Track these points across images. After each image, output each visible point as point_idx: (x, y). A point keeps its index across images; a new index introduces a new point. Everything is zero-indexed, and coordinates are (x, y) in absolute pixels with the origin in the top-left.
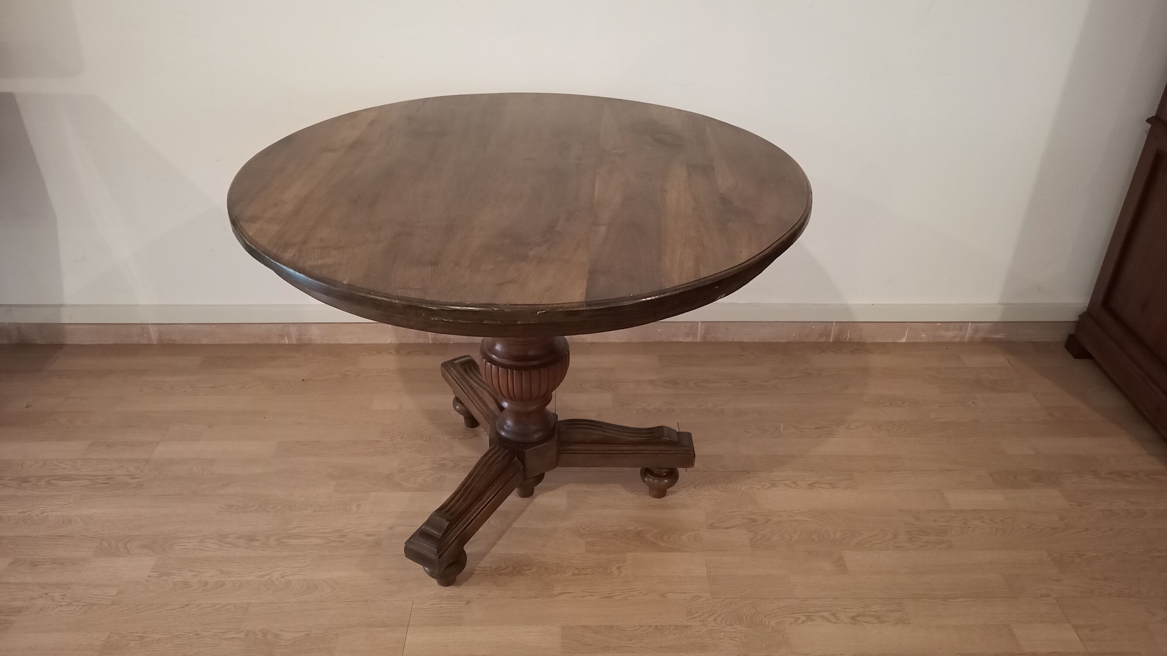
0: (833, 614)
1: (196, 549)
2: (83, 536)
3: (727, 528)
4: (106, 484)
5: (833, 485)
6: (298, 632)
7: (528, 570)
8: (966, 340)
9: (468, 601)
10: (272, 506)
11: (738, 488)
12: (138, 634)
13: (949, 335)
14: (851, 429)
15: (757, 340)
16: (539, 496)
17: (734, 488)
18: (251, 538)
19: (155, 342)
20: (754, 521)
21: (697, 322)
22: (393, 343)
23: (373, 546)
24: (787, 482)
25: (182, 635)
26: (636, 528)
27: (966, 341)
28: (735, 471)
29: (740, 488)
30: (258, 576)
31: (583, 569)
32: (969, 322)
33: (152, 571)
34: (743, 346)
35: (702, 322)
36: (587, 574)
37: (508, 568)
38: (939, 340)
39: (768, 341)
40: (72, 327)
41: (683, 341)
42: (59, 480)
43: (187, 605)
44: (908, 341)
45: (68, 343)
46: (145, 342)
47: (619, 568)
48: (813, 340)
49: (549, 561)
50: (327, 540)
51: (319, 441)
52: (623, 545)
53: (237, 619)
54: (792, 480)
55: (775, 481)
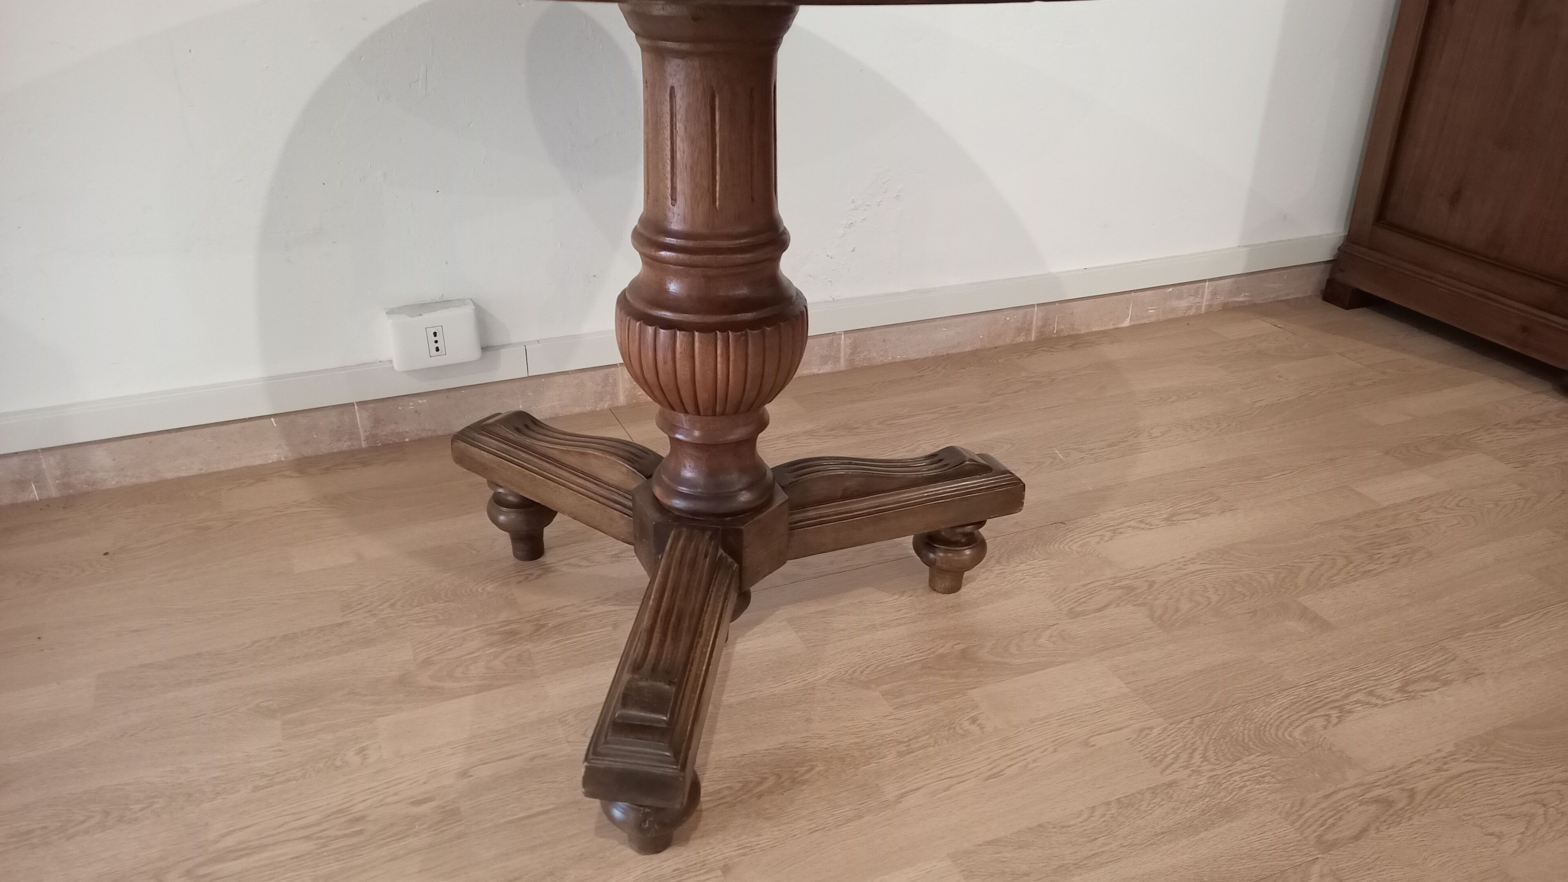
0: (1371, 693)
3: (1099, 610)
5: (1201, 513)
7: (808, 772)
8: (1204, 309)
9: (725, 866)
13: (1183, 305)
14: (1157, 438)
15: (930, 354)
16: (739, 640)
17: (1060, 550)
20: (1130, 589)
21: (840, 334)
22: (283, 459)
23: (441, 821)
24: (1132, 523)
26: (952, 647)
27: (1202, 313)
28: (1042, 527)
29: (1069, 548)
31: (911, 740)
32: (1205, 281)
34: (914, 364)
35: (846, 332)
36: (924, 747)
37: (766, 778)
38: (1170, 316)
39: (945, 354)
41: (819, 372)
44: (1133, 323)
47: (974, 720)
48: (1008, 342)
49: (837, 744)
50: (318, 839)
51: (199, 654)
52: (951, 681)
54: (1136, 519)
55: (1113, 526)
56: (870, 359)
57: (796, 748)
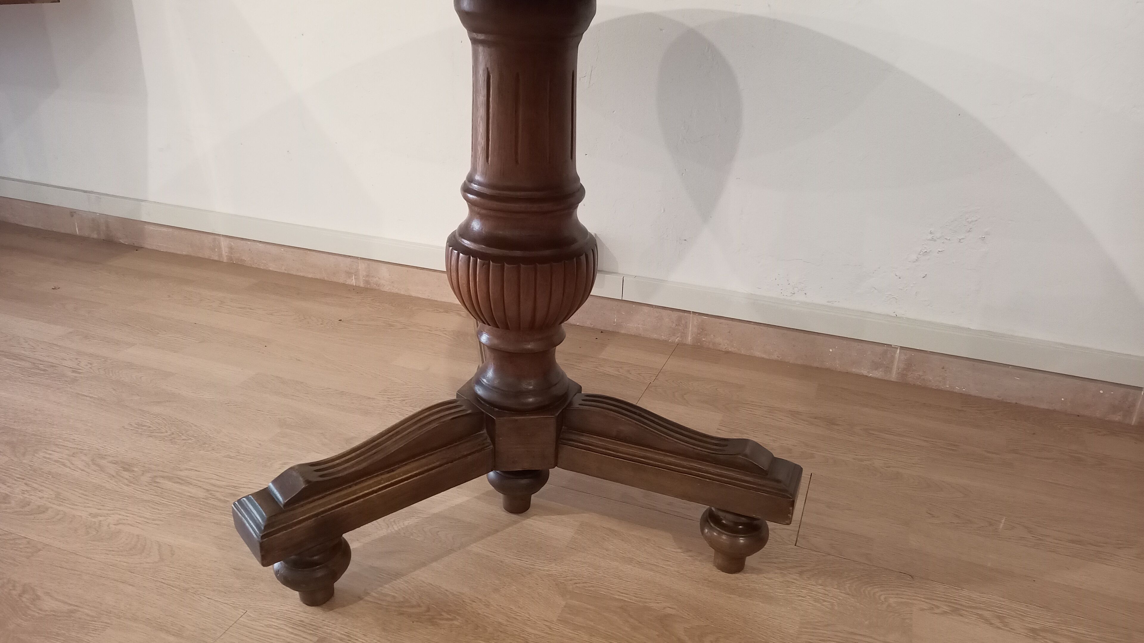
1: (58, 462)
4: (45, 370)
6: (66, 603)
7: (447, 619)
10: (184, 437)
11: (882, 598)
15: (995, 396)
16: (535, 517)
17: (874, 595)
18: (127, 467)
19: (225, 260)
21: (895, 348)
24: (986, 613)
26: (665, 608)
28: (886, 569)
29: (885, 598)
30: (90, 514)
34: (966, 399)
35: (901, 347)
37: (420, 607)
40: (152, 228)
41: (867, 375)
42: (6, 356)
45: (146, 246)
46: (216, 258)
48: (1098, 415)
49: (490, 616)
50: (211, 494)
51: (302, 383)
52: (627, 629)
53: (14, 560)
54: (997, 612)
55: (961, 605)
56: (924, 379)
57: (464, 601)
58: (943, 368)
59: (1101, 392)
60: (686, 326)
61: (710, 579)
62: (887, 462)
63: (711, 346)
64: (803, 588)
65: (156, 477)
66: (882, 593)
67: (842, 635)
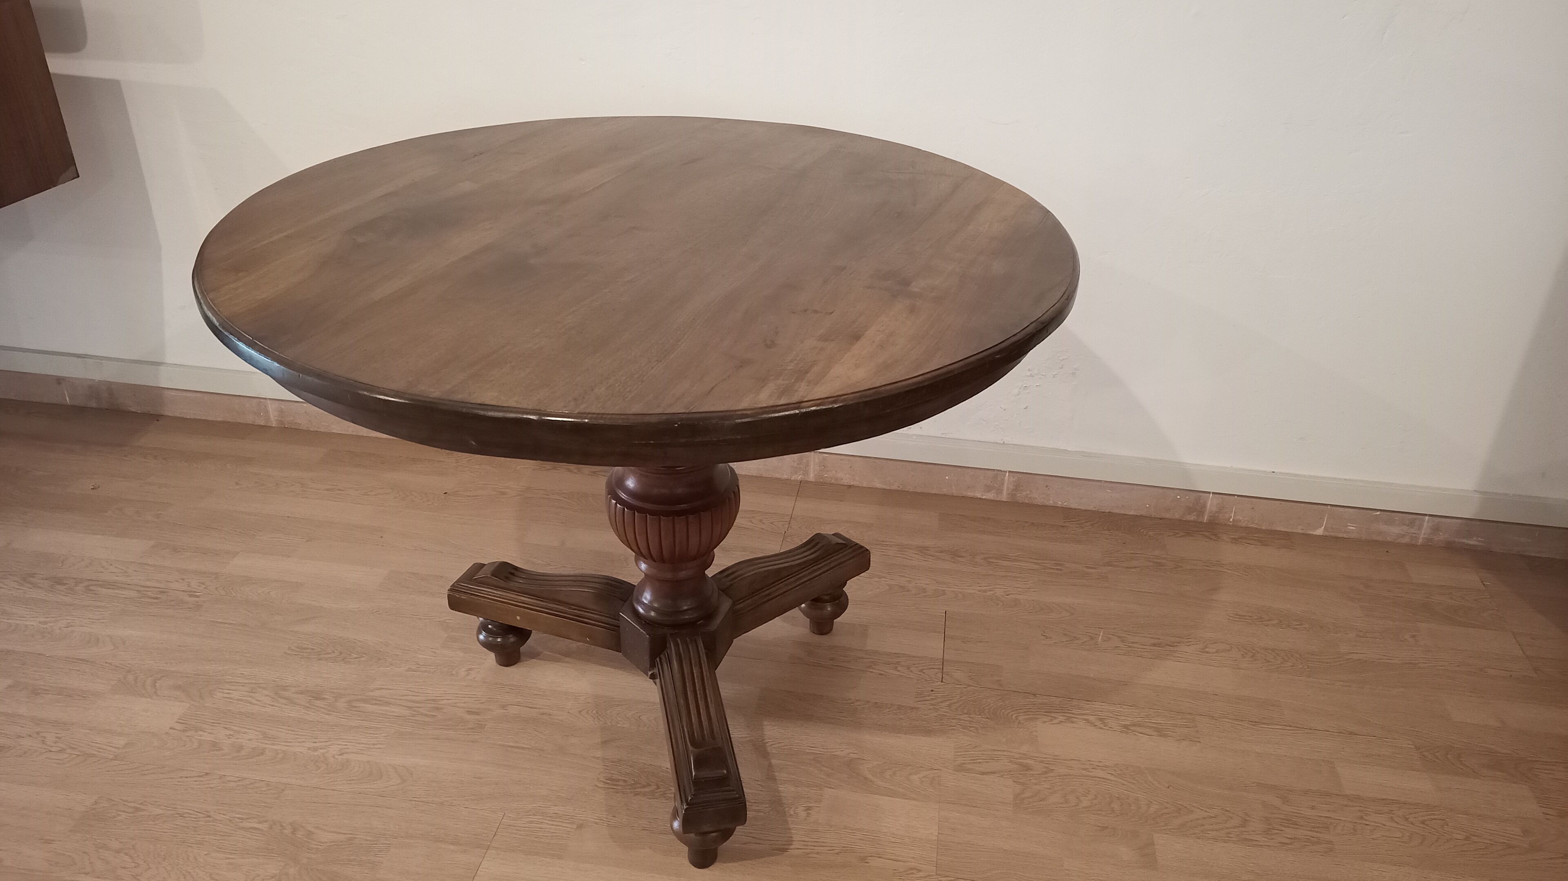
1: (241, 700)
2: (106, 663)
3: (983, 773)
4: (157, 598)
5: (1161, 732)
6: (339, 833)
8: (1420, 541)
9: (581, 824)
10: (355, 656)
11: (1014, 717)
12: (133, 805)
13: (1393, 531)
14: (1208, 652)
15: (1091, 508)
17: (1007, 716)
18: (317, 695)
20: (1028, 768)
21: (1004, 471)
23: (472, 729)
24: (1091, 718)
25: (187, 813)
27: (1419, 544)
28: (1015, 692)
29: (1016, 717)
30: (309, 749)
31: (755, 803)
32: (1426, 515)
33: (177, 722)
34: (1068, 513)
35: (1009, 472)
37: (650, 785)
38: (1375, 538)
39: (1108, 511)
40: (173, 393)
41: (981, 497)
42: (101, 586)
43: (207, 774)
44: (1327, 534)
45: (167, 413)
46: (262, 423)
47: (809, 808)
48: (1177, 516)
50: (414, 711)
51: (442, 577)
52: (822, 776)
53: (265, 803)
54: (1098, 715)
55: (1073, 714)
56: (1031, 498)
58: (1047, 487)
59: (1178, 497)
60: (808, 465)
61: (879, 724)
62: (1006, 590)
63: (833, 481)
64: (953, 719)
65: (350, 701)
66: (1013, 713)
67: (986, 753)
